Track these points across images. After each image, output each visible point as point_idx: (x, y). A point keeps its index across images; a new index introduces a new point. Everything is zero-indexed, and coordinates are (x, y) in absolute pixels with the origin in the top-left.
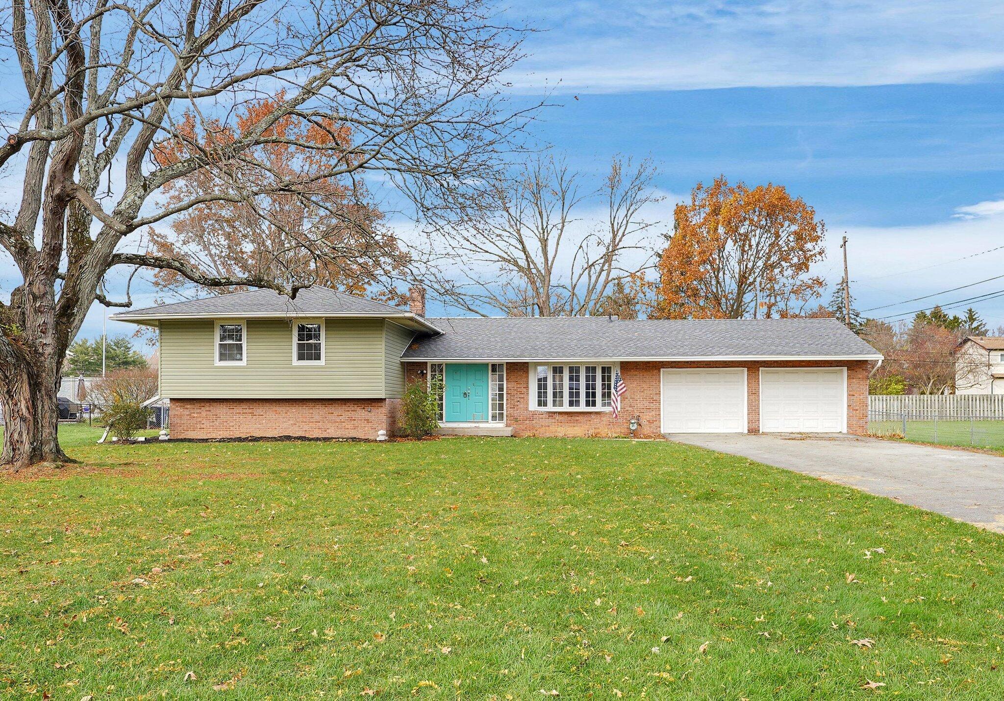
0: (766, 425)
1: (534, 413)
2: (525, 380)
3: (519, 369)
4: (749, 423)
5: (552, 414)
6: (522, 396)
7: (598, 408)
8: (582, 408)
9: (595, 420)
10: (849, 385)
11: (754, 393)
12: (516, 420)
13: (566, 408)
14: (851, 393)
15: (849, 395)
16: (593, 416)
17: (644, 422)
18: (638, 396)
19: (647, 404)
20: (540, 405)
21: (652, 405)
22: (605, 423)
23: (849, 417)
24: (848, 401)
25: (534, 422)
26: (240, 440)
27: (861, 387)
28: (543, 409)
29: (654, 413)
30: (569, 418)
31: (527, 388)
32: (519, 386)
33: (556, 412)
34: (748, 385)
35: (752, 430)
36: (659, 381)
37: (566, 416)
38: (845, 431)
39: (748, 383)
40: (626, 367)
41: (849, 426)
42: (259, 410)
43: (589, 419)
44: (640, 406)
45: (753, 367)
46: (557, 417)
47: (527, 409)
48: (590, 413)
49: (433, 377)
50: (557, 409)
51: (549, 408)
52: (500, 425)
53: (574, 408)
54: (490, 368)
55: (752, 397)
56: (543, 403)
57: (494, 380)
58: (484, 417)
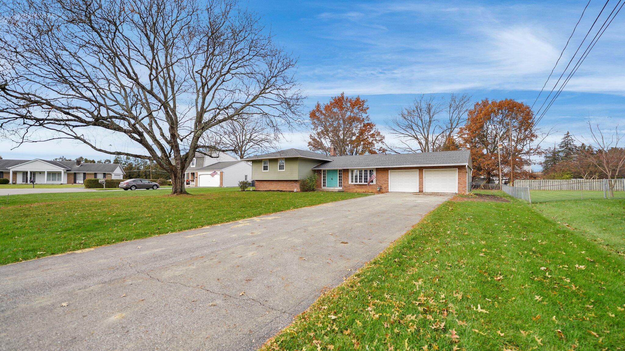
0: (426, 189)
1: (350, 185)
2: (348, 175)
3: (346, 171)
4: (419, 189)
5: (355, 185)
6: (347, 179)
8: (363, 183)
9: (368, 187)
11: (421, 178)
12: (345, 187)
13: (358, 183)
15: (459, 179)
17: (383, 188)
18: (381, 179)
19: (384, 182)
21: (386, 182)
22: (371, 188)
23: (459, 187)
24: (458, 181)
25: (350, 187)
26: (268, 191)
27: (461, 174)
28: (352, 183)
29: (386, 185)
31: (348, 177)
32: (346, 176)
35: (421, 191)
36: (388, 175)
37: (359, 186)
38: (457, 192)
39: (419, 175)
40: (378, 170)
41: (459, 190)
42: (273, 183)
43: (366, 187)
44: (382, 183)
45: (421, 169)
46: (357, 186)
47: (348, 183)
49: (324, 174)
50: (356, 183)
51: (354, 183)
52: (341, 188)
53: (361, 183)
54: (338, 171)
55: (421, 180)
56: (352, 182)
57: (339, 174)
58: (337, 186)
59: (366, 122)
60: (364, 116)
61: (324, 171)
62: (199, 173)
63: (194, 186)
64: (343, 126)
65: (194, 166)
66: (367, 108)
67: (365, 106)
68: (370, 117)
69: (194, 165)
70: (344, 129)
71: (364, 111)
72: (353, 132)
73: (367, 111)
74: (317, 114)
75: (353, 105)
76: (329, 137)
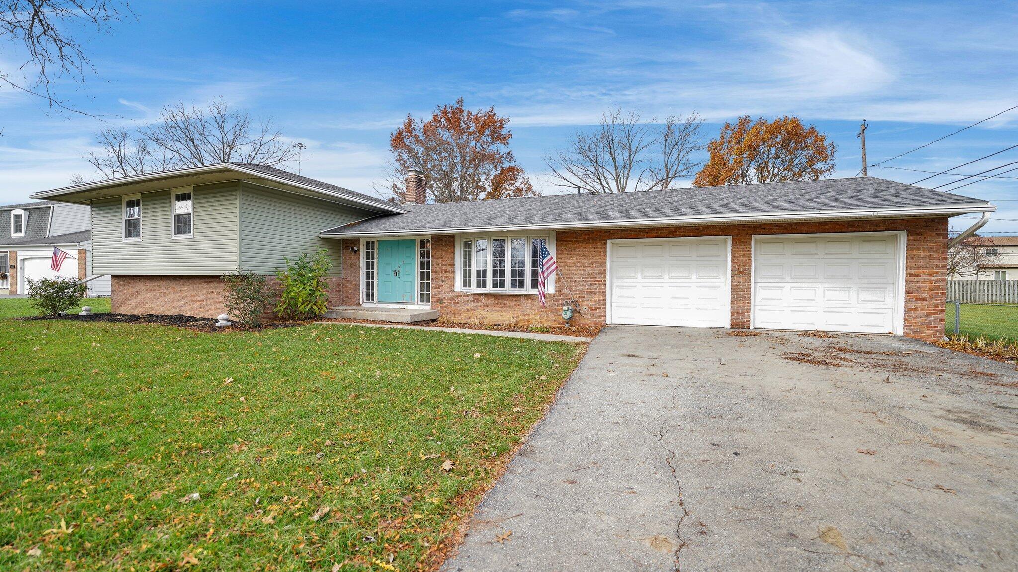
0: (760, 319)
1: (460, 295)
2: (450, 256)
3: (445, 243)
4: (732, 314)
5: (477, 296)
6: (447, 275)
7: (528, 289)
8: (508, 289)
9: (526, 304)
10: (910, 259)
11: (741, 272)
12: (441, 302)
13: (489, 289)
14: (914, 272)
15: (910, 275)
16: (523, 300)
17: (584, 309)
18: (577, 275)
19: (588, 285)
20: (465, 286)
21: (595, 287)
22: (536, 308)
23: (908, 311)
24: (908, 283)
25: (459, 305)
27: (934, 262)
28: (467, 289)
29: (597, 297)
30: (496, 302)
31: (453, 265)
32: (444, 263)
33: (482, 294)
34: (733, 261)
35: (738, 324)
36: (605, 257)
37: (493, 299)
38: (900, 332)
39: (733, 257)
40: (564, 238)
41: (907, 325)
43: (519, 302)
44: (580, 288)
45: (742, 234)
46: (484, 300)
47: (452, 289)
48: (520, 296)
49: (368, 254)
50: (481, 290)
51: (474, 289)
52: (426, 308)
53: (498, 291)
54: (418, 244)
55: (740, 278)
56: (467, 283)
57: (422, 256)
58: (412, 297)
59: (506, 165)
60: (502, 149)
61: (369, 244)
62: (21, 255)
63: (7, 292)
64: (459, 168)
65: (21, 235)
66: (509, 136)
67: (504, 132)
68: (514, 154)
69: (21, 231)
70: (463, 177)
71: (504, 140)
72: (481, 184)
73: (510, 140)
74: (407, 141)
75: (481, 130)
76: (433, 192)
